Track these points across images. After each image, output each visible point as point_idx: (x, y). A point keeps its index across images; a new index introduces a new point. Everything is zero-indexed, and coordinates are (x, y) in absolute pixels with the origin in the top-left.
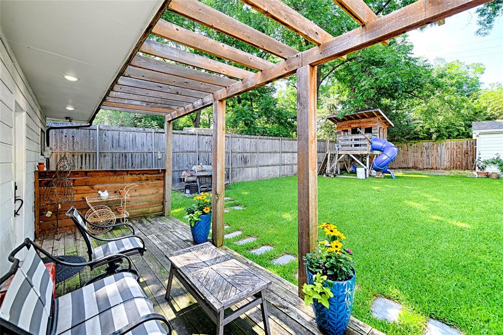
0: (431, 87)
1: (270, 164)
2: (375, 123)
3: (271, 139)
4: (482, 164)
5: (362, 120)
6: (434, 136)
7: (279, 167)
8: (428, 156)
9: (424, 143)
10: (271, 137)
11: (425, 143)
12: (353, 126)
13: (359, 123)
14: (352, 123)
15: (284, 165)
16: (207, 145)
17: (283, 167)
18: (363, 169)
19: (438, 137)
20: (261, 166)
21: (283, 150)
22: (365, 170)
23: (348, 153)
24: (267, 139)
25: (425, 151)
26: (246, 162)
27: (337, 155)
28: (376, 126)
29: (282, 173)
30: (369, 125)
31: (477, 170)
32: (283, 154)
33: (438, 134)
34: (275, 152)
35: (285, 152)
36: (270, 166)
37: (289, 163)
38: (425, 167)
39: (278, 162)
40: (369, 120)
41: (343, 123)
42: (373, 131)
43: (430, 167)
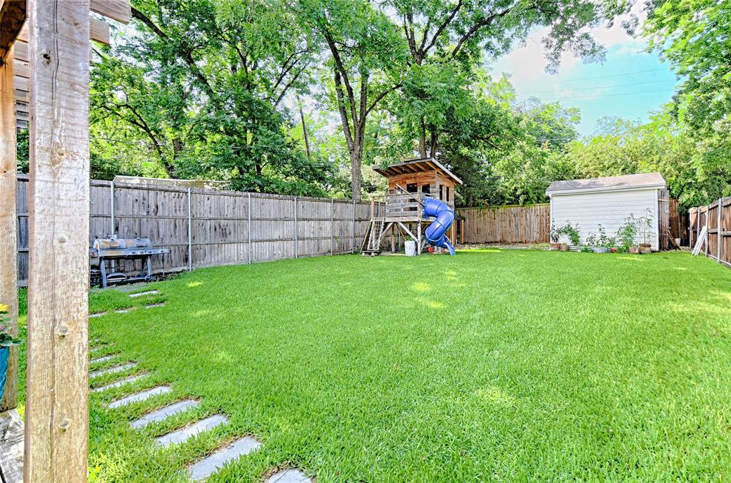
0: (510, 134)
1: (276, 237)
2: (434, 178)
3: (276, 198)
4: (556, 233)
5: (419, 174)
6: (521, 199)
7: (292, 242)
8: (516, 226)
9: (512, 209)
10: (277, 196)
11: (514, 209)
12: (409, 182)
13: (415, 178)
14: (407, 178)
15: (304, 239)
16: (136, 205)
17: (300, 242)
18: (413, 242)
19: (525, 200)
20: (256, 241)
21: (301, 216)
22: (416, 244)
23: (396, 220)
24: (269, 198)
25: (513, 218)
26: (224, 234)
27: (383, 224)
28: (434, 183)
29: (299, 252)
30: (425, 182)
31: (551, 242)
32: (300, 223)
33: (525, 196)
34: (286, 219)
35: (304, 220)
36: (276, 240)
37: (312, 236)
38: (514, 240)
39: (291, 235)
40: (426, 174)
41: (396, 177)
42: (431, 190)
43: (520, 240)
